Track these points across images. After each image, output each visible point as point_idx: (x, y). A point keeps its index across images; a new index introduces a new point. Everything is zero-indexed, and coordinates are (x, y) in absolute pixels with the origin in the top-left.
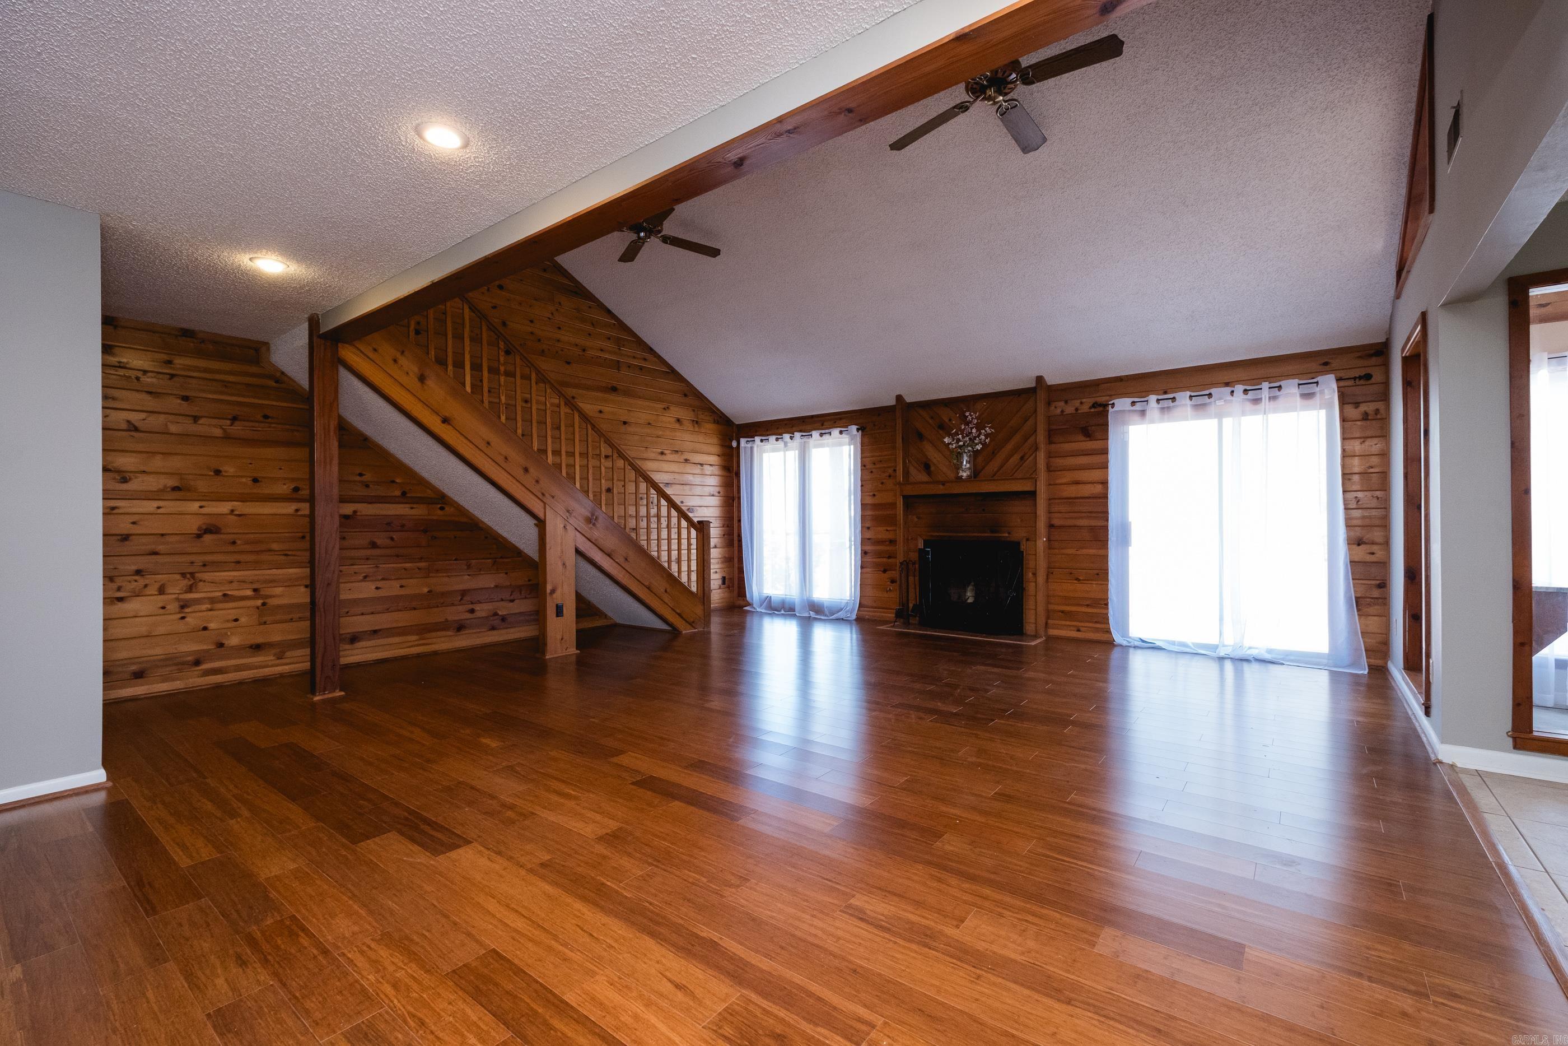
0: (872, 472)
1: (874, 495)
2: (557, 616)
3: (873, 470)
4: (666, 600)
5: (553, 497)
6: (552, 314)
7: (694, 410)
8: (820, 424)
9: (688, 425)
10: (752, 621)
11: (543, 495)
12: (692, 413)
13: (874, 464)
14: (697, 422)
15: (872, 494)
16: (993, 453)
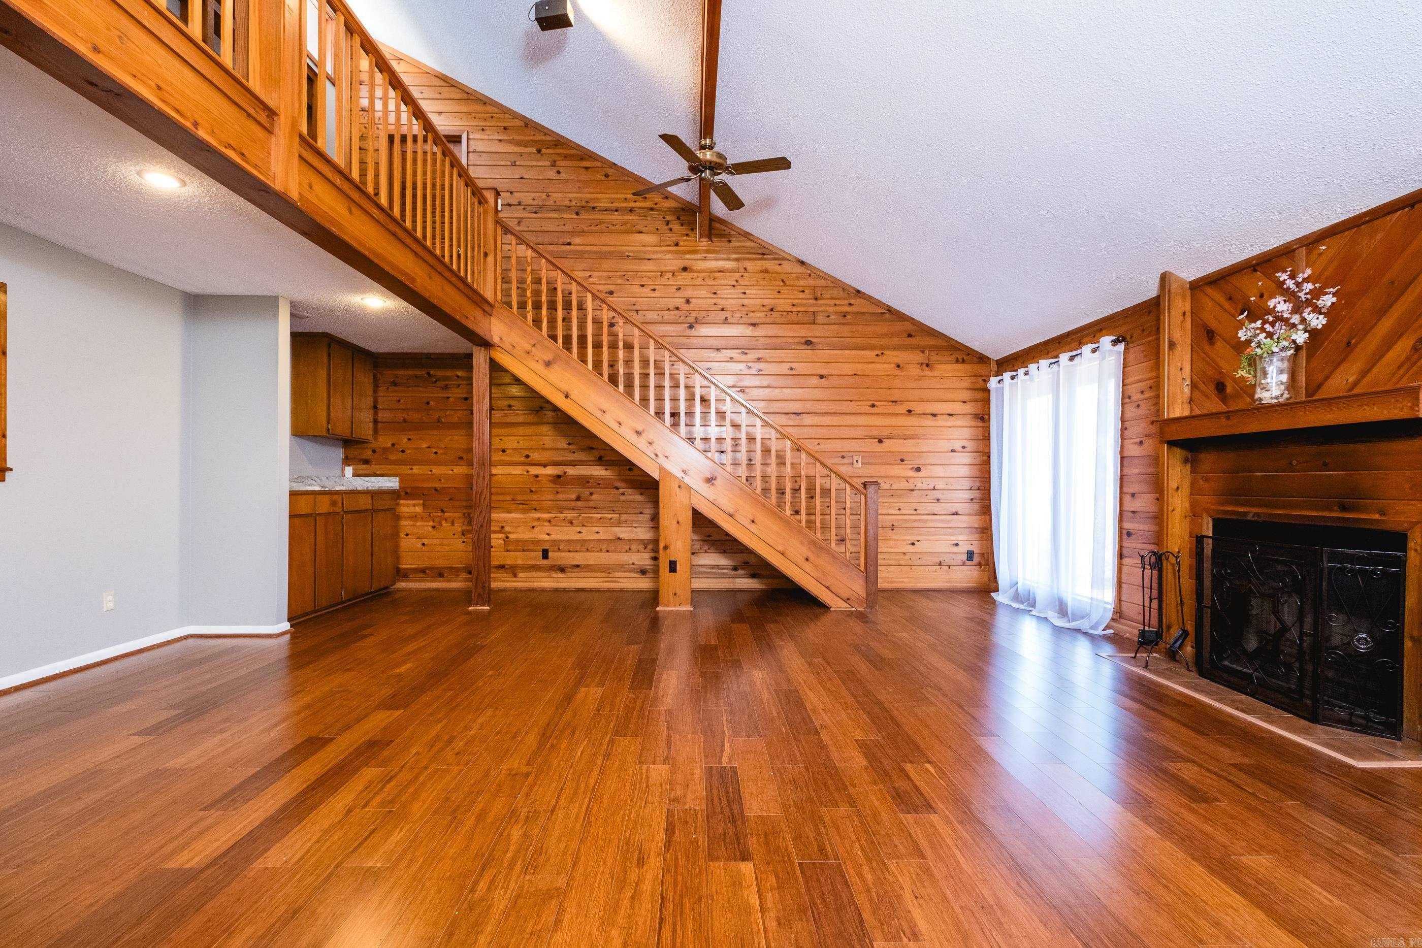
0: (1138, 406)
1: (1141, 443)
2: (670, 571)
3: (1141, 403)
4: (808, 570)
5: (667, 457)
6: (737, 281)
7: (923, 352)
8: (1076, 344)
9: (914, 370)
10: (1002, 619)
11: (656, 455)
12: (921, 355)
13: (1142, 392)
14: (927, 365)
15: (1138, 440)
16: (1349, 344)
